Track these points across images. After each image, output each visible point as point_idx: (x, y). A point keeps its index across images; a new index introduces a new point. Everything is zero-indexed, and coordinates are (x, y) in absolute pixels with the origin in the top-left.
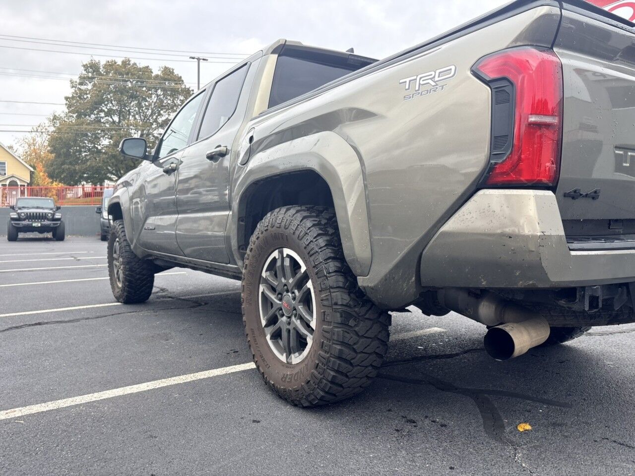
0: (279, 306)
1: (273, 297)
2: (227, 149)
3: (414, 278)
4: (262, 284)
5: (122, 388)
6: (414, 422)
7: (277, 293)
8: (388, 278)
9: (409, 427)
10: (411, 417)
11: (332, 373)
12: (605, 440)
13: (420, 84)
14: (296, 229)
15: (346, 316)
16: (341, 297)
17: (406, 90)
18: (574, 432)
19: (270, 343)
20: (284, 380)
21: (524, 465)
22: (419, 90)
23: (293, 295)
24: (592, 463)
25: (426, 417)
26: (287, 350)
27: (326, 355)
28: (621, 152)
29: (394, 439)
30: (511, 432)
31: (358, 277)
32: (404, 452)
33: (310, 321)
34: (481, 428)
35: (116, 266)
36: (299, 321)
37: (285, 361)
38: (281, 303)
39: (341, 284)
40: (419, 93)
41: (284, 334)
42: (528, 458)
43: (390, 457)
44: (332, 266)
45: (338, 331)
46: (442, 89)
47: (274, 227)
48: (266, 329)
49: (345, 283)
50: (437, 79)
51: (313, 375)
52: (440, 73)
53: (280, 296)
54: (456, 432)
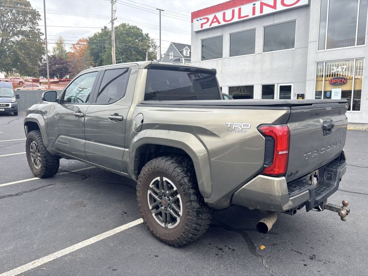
0: (160, 202)
1: (156, 197)
2: (123, 117)
3: (229, 201)
4: (149, 190)
5: (82, 242)
6: (222, 250)
7: (159, 196)
8: (219, 201)
9: (220, 252)
10: (220, 247)
11: (191, 235)
12: (292, 251)
13: (235, 127)
14: (172, 172)
15: (198, 213)
16: (196, 205)
17: (229, 128)
18: (281, 248)
19: (155, 217)
20: (165, 235)
21: (266, 266)
22: (234, 129)
23: (169, 198)
24: (289, 262)
25: (226, 246)
26: (165, 221)
27: (189, 228)
28: (306, 155)
29: (217, 259)
30: (259, 250)
31: (205, 198)
32: (222, 265)
33: (179, 212)
34: (248, 250)
35: (33, 156)
36: (172, 210)
37: (164, 226)
38: (161, 200)
39: (196, 200)
40: (234, 131)
41: (163, 215)
42: (267, 262)
43: (218, 269)
44: (192, 191)
45: (195, 219)
46: (245, 132)
47: (159, 168)
48: (152, 210)
49: (197, 200)
50: (242, 127)
51: (182, 235)
52: (244, 125)
53: (160, 197)
54: (239, 253)
